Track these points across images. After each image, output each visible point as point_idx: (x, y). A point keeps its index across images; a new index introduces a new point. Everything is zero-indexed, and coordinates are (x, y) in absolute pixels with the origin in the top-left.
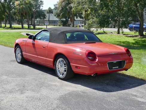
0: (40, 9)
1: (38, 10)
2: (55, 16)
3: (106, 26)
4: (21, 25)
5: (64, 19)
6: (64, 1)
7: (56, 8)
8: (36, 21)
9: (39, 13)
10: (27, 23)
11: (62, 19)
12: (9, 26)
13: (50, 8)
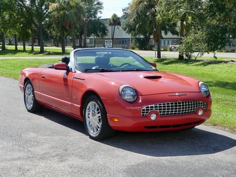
0: (96, 17)
1: (93, 19)
2: (125, 30)
3: (219, 47)
4: (61, 48)
5: (142, 37)
6: (141, 2)
7: (126, 16)
8: (89, 40)
9: (94, 24)
10: (72, 45)
11: (138, 37)
12: (39, 50)
13: (115, 16)
